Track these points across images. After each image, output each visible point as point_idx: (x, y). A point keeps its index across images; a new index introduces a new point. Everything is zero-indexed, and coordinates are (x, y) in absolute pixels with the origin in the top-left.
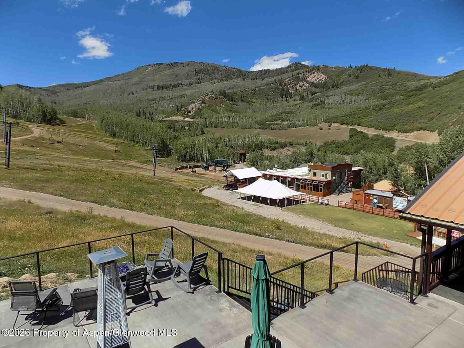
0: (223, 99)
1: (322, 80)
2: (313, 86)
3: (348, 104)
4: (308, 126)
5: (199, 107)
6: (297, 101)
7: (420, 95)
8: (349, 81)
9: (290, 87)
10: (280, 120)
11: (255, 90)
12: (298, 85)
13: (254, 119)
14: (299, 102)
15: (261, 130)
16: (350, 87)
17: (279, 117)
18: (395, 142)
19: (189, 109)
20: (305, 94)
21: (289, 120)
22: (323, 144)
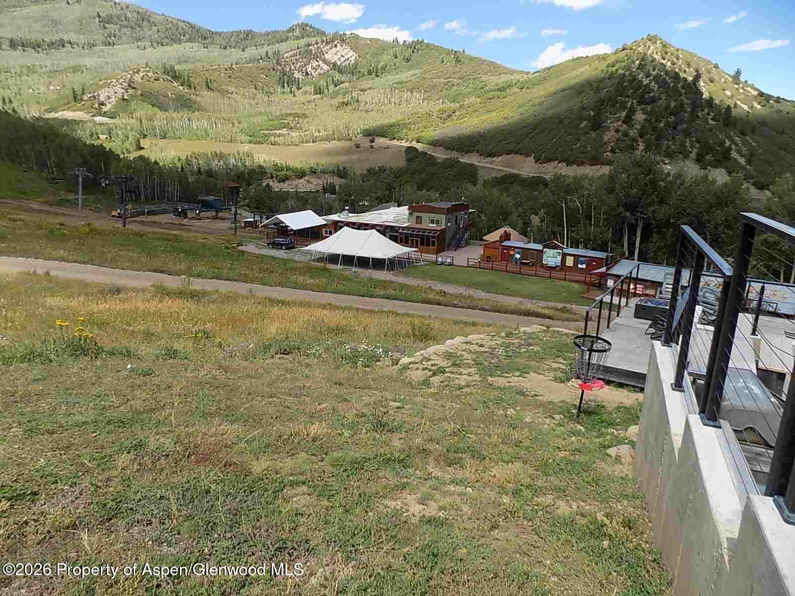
0: (172, 82)
1: (350, 59)
2: (335, 70)
3: (397, 104)
4: (334, 141)
5: (123, 96)
6: (310, 94)
7: (504, 98)
8: (395, 65)
9: (295, 68)
10: (284, 128)
11: (231, 69)
12: (310, 66)
13: (236, 124)
14: (313, 97)
15: (252, 145)
16: (397, 76)
17: (283, 123)
18: (478, 170)
19: (102, 99)
20: (323, 83)
21: (302, 129)
22: (365, 172)
